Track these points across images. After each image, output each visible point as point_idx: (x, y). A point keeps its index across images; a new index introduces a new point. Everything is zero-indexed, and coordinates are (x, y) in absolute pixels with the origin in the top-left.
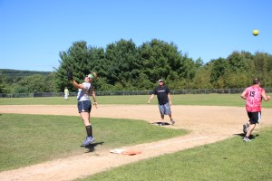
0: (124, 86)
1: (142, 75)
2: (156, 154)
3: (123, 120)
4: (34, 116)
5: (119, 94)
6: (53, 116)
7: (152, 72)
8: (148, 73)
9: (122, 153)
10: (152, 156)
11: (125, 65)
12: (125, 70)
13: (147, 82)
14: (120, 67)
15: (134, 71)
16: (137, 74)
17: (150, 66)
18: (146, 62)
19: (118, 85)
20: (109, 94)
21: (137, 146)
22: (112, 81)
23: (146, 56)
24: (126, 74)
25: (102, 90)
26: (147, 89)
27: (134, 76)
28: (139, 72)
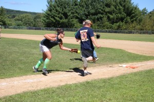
7: (111, 16)
8: (108, 17)
9: (126, 67)
11: (93, 11)
12: (93, 14)
13: (107, 23)
14: (89, 12)
16: (101, 18)
17: (111, 13)
18: (107, 9)
23: (108, 5)
25: (76, 28)
26: (107, 28)
27: (98, 19)
28: (102, 16)
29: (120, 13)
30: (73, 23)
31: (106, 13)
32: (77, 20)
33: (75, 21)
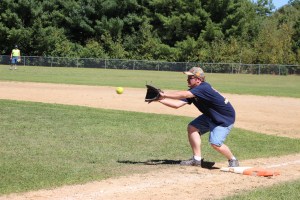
0: (107, 49)
1: (146, 27)
7: (166, 21)
9: (245, 173)
12: (111, 14)
13: (155, 43)
14: (98, 7)
16: (137, 25)
19: (93, 45)
20: (73, 65)
25: (59, 55)
26: (156, 57)
27: (127, 30)
28: (140, 20)
29: (192, 12)
30: (49, 39)
31: (152, 9)
32: (62, 30)
33: (56, 34)
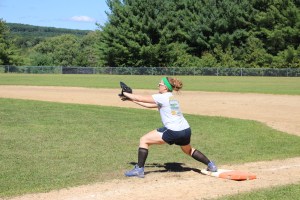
0: (218, 59)
1: (253, 40)
2: (283, 181)
3: (219, 120)
4: (67, 106)
5: (209, 73)
6: (98, 107)
7: (270, 34)
8: (263, 37)
10: (275, 184)
11: (223, 22)
12: (222, 30)
13: (261, 53)
14: (213, 26)
15: (238, 33)
16: (244, 38)
18: (261, 16)
19: (208, 57)
20: (191, 73)
21: (247, 165)
22: (197, 50)
23: (261, 6)
24: (223, 37)
25: (180, 65)
26: (261, 65)
27: (237, 42)
28: (247, 34)
32: (184, 45)
33: (178, 48)
